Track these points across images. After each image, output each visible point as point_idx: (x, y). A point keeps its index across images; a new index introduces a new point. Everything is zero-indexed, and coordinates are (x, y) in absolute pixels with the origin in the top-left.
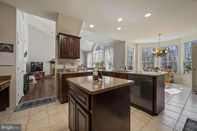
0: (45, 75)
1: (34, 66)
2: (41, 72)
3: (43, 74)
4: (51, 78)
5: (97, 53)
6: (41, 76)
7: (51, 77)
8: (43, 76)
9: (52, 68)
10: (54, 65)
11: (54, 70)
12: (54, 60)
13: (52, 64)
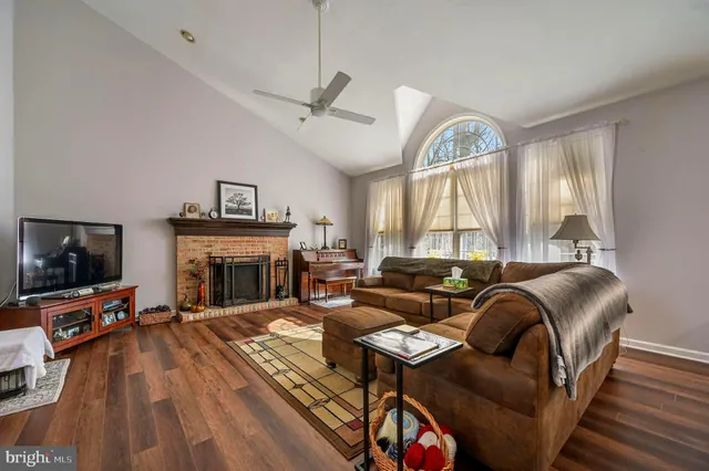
0: (139, 308)
1: (74, 247)
2: (112, 285)
3: (127, 297)
4: (173, 326)
5: (444, 176)
6: (108, 320)
7: (177, 319)
8: (121, 315)
9: (182, 262)
10: (192, 245)
11: (194, 275)
12: (195, 216)
13: (179, 237)
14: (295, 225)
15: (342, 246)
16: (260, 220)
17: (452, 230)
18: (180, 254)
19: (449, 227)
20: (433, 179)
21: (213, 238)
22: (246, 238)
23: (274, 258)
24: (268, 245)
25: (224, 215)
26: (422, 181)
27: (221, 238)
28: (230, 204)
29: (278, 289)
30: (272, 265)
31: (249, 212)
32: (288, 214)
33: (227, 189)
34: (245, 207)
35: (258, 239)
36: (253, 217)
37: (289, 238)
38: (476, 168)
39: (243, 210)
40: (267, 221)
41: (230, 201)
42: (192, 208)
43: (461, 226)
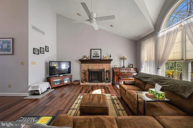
0: (73, 80)
3: (70, 77)
8: (69, 81)
9: (82, 70)
10: (84, 66)
11: (85, 74)
12: (85, 59)
13: (82, 64)
14: (112, 60)
16: (102, 59)
18: (82, 68)
20: (169, 34)
21: (89, 64)
22: (98, 64)
23: (105, 70)
24: (104, 66)
25: (92, 58)
27: (91, 64)
28: (94, 55)
29: (107, 79)
30: (105, 72)
31: (99, 57)
32: (110, 56)
33: (93, 51)
34: (98, 55)
35: (101, 64)
36: (100, 58)
37: (111, 64)
39: (97, 56)
40: (104, 59)
41: (93, 54)
42: (85, 57)
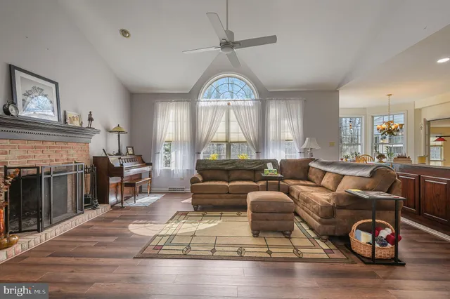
5: (223, 108)
14: (99, 131)
15: (131, 152)
17: (226, 142)
19: (224, 140)
20: (216, 108)
24: (72, 152)
26: (207, 109)
32: (91, 119)
33: (23, 78)
37: (90, 145)
38: (244, 106)
40: (68, 124)
43: (232, 140)
